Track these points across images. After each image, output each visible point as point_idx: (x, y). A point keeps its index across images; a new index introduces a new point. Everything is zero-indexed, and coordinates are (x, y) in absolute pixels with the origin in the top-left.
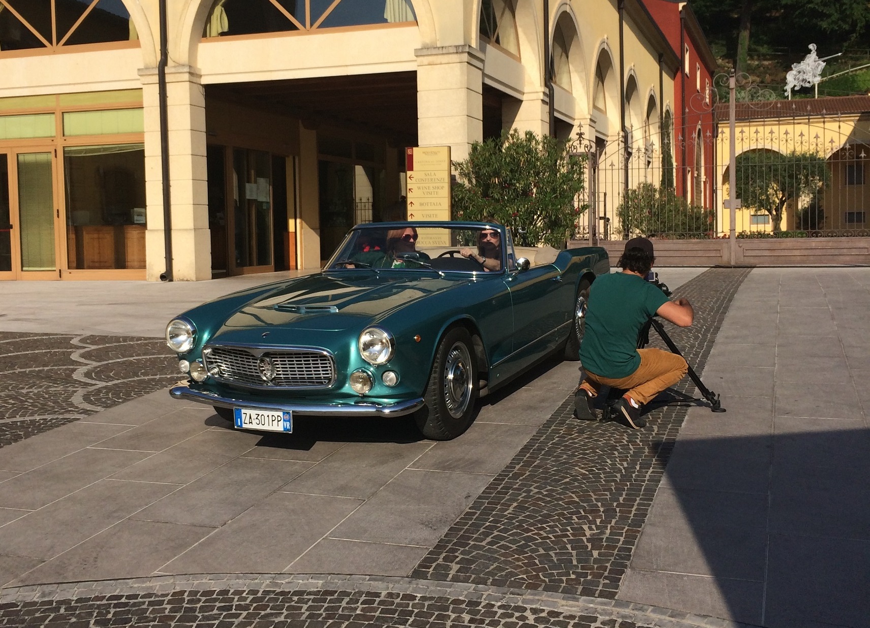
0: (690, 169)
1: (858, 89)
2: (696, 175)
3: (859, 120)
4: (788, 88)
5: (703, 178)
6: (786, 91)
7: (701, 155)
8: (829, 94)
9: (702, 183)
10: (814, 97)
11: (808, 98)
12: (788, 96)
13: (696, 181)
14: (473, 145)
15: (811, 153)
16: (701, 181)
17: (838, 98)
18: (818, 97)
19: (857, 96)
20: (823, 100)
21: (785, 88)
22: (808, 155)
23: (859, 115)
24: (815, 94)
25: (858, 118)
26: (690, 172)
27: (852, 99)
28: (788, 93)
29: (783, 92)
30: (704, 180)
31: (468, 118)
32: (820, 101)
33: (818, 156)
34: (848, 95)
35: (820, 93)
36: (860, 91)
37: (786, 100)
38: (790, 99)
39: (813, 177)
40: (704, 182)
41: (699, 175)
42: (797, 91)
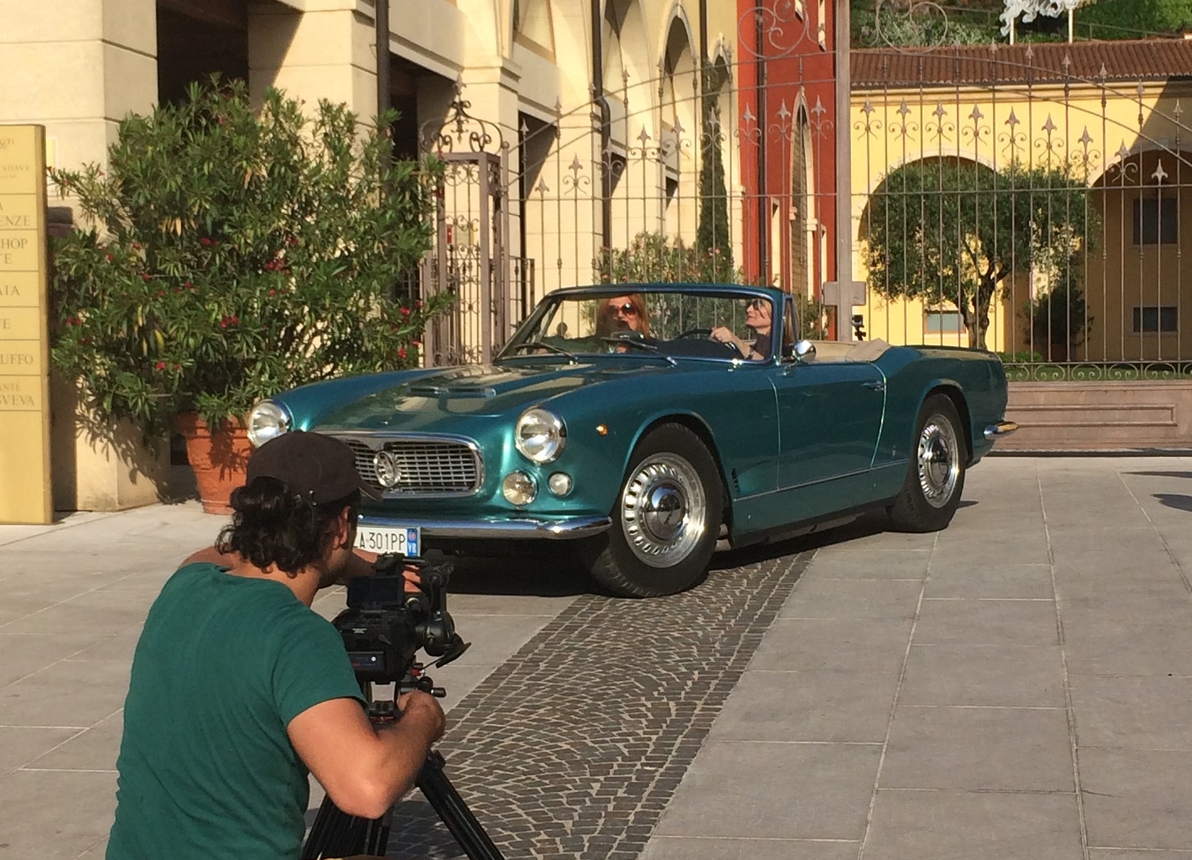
0: (777, 203)
1: (1161, 26)
2: (792, 217)
3: (1162, 96)
4: (1009, 16)
5: (811, 223)
6: (1003, 24)
7: (805, 169)
8: (1099, 35)
9: (810, 236)
10: (1067, 39)
11: (1051, 41)
12: (1008, 35)
13: (794, 229)
14: (122, 123)
15: (1053, 168)
16: (806, 232)
17: (1117, 43)
18: (1074, 41)
19: (1159, 40)
20: (1085, 48)
21: (1001, 18)
22: (1046, 173)
23: (1164, 83)
24: (1068, 34)
25: (1160, 90)
26: (778, 211)
27: (1148, 46)
28: (1009, 30)
29: (997, 28)
30: (814, 229)
31: (105, 50)
32: (1078, 48)
33: (1070, 177)
34: (1140, 38)
35: (1079, 30)
36: (1167, 29)
37: (1004, 45)
38: (1012, 42)
39: (1060, 226)
40: (813, 232)
41: (800, 216)
42: (1029, 24)
